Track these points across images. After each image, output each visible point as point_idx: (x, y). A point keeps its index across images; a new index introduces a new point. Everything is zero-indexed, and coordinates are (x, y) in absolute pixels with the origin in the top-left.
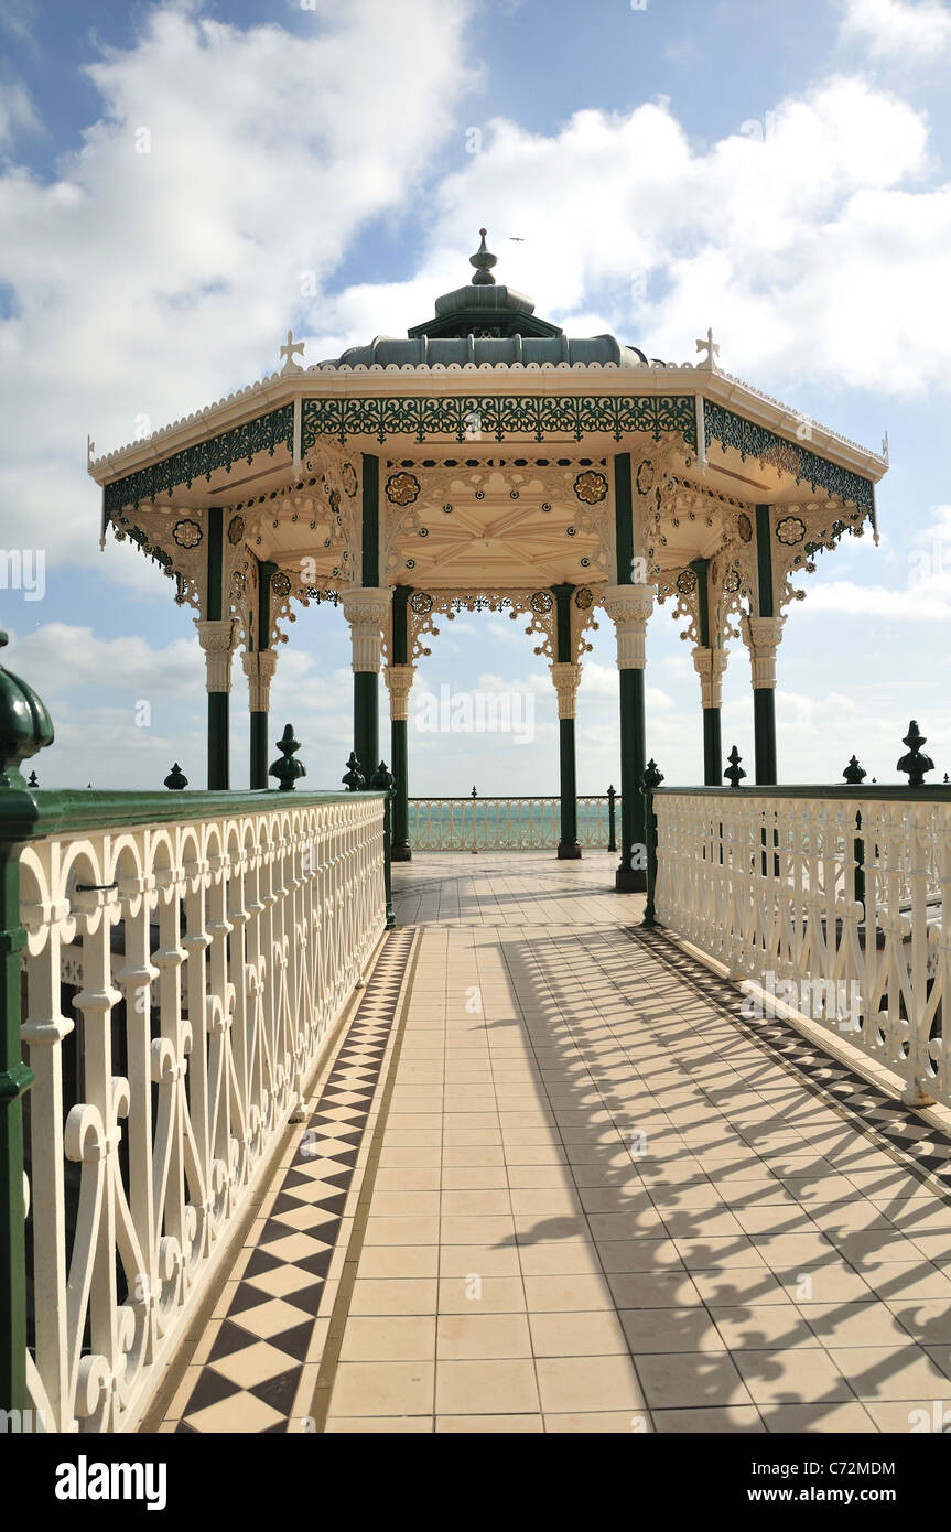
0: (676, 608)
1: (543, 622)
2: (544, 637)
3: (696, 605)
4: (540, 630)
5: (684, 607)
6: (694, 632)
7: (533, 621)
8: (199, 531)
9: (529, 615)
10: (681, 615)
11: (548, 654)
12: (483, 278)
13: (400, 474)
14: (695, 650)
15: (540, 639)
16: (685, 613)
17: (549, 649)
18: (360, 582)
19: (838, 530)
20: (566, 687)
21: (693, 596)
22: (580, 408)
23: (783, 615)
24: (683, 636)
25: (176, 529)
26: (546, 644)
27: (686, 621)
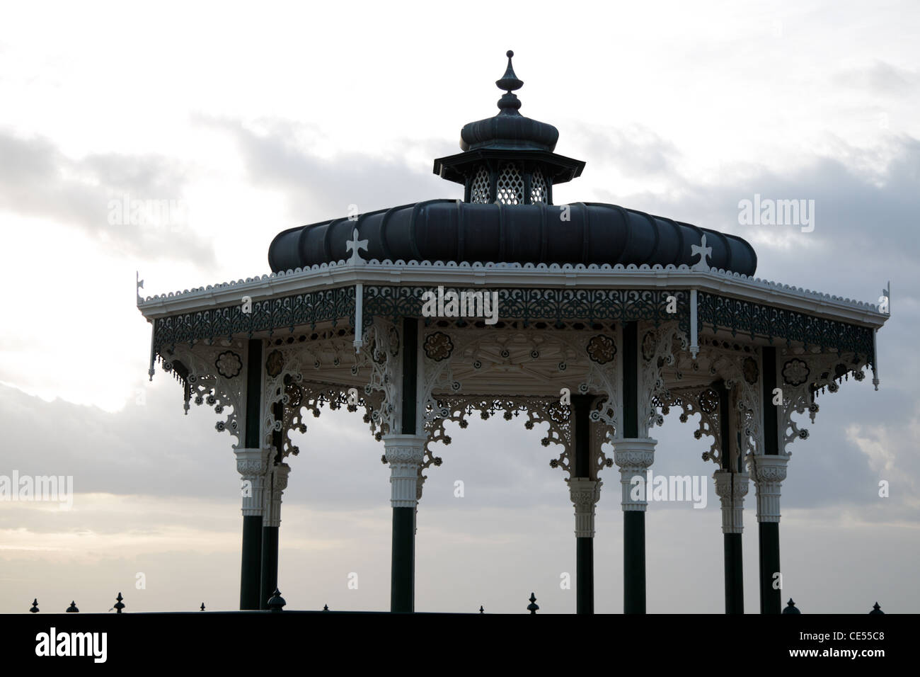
0: (698, 427)
1: (561, 433)
2: (561, 448)
3: (717, 425)
4: (557, 442)
5: (706, 426)
6: (716, 453)
7: (550, 432)
8: (239, 361)
9: (546, 425)
10: (704, 435)
11: (565, 468)
12: (509, 104)
13: (436, 333)
14: (717, 472)
15: (557, 450)
16: (708, 433)
17: (566, 461)
18: (400, 430)
19: (841, 371)
20: (585, 504)
21: (716, 416)
22: (593, 299)
23: (787, 452)
24: (706, 457)
25: (219, 360)
26: (563, 456)
27: (708, 441)
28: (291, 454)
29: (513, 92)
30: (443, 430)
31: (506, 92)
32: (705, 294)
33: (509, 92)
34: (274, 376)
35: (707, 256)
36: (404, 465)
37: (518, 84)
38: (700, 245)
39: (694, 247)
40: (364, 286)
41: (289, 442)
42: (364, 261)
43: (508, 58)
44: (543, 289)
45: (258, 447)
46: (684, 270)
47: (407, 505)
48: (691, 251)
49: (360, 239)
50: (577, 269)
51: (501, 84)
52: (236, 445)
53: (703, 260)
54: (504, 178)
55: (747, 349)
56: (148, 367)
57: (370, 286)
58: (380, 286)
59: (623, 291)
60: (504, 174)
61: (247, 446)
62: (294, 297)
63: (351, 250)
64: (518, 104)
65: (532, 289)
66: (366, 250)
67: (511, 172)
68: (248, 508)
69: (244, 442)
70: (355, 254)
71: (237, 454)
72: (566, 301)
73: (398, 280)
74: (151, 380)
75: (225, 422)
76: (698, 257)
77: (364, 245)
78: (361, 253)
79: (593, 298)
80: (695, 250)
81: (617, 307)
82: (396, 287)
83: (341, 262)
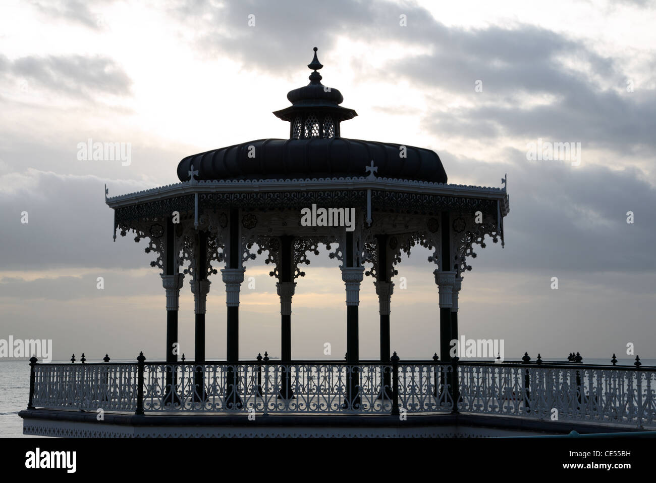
28: (212, 273)
29: (318, 71)
30: (305, 256)
31: (313, 71)
32: (377, 191)
33: (315, 71)
34: (179, 237)
35: (374, 172)
36: (231, 285)
37: (321, 67)
38: (370, 166)
39: (367, 167)
40: (199, 194)
41: (211, 267)
42: (196, 181)
43: (314, 52)
44: (290, 192)
45: (173, 274)
46: (362, 179)
47: (233, 305)
48: (365, 169)
49: (194, 170)
50: (306, 182)
51: (310, 67)
52: (162, 273)
53: (372, 173)
54: (309, 121)
55: (431, 214)
56: (113, 234)
57: (202, 194)
58: (207, 194)
59: (333, 191)
60: (309, 119)
61: (167, 274)
62: (170, 199)
63: (190, 176)
64: (320, 78)
65: (285, 192)
66: (198, 176)
67: (312, 117)
68: (171, 306)
69: (166, 271)
70: (192, 178)
71: (163, 278)
72: (303, 198)
73: (214, 191)
74: (115, 241)
75: (155, 261)
76: (369, 173)
77: (197, 173)
78: (195, 177)
79: (317, 196)
80: (368, 168)
81: (329, 200)
82: (215, 194)
83: (187, 181)
